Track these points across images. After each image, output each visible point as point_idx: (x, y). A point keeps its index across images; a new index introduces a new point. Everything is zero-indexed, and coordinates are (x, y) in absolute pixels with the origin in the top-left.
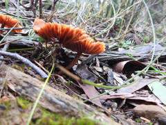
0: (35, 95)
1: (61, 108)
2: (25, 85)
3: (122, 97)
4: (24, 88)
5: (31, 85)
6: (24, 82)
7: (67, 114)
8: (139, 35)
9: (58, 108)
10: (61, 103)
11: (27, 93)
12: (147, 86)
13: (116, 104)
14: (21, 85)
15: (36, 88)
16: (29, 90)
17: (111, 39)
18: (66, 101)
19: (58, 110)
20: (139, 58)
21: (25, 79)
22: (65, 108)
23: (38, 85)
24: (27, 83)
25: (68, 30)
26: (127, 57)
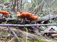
0: (23, 36)
1: (32, 38)
2: (19, 33)
3: (47, 32)
4: (18, 34)
5: (21, 33)
6: (18, 32)
7: (35, 40)
8: (44, 12)
9: (31, 38)
10: (32, 37)
11: (20, 35)
12: (52, 28)
13: (46, 35)
14: (17, 33)
15: (23, 33)
16: (20, 34)
17: (36, 14)
18: (34, 36)
19: (31, 39)
20: (47, 20)
21: (18, 31)
22: (34, 38)
23: (23, 32)
24: (19, 32)
25: (29, 14)
26: (44, 20)
